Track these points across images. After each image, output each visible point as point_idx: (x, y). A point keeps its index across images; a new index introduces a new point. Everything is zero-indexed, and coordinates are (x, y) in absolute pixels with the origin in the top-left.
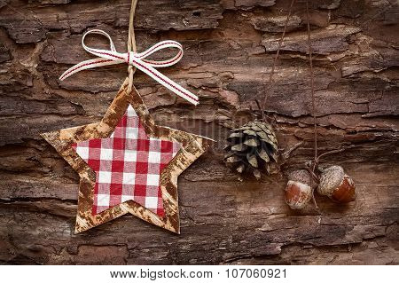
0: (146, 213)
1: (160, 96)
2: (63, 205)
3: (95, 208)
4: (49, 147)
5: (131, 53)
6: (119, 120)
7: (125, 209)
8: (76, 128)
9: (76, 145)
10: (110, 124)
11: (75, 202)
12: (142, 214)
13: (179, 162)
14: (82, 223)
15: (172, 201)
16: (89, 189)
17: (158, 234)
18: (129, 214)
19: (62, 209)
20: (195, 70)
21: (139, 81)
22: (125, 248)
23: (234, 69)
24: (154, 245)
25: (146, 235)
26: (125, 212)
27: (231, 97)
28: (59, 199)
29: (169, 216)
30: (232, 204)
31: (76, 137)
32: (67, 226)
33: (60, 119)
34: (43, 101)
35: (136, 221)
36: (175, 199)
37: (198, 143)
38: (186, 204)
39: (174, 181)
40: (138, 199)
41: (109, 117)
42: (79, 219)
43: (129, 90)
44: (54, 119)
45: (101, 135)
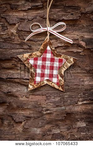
0: (53, 84)
1: (59, 43)
2: (24, 80)
3: (35, 82)
4: (20, 60)
5: (48, 27)
6: (44, 51)
7: (46, 82)
8: (29, 54)
9: (29, 59)
10: (41, 52)
11: (28, 80)
12: (51, 84)
13: (65, 66)
14: (31, 87)
15: (62, 80)
16: (33, 75)
17: (57, 91)
18: (47, 84)
19: (24, 82)
20: (71, 34)
21: (51, 37)
22: (45, 96)
23: (84, 34)
24: (56, 95)
25: (53, 91)
26: (46, 83)
27: (83, 44)
28: (23, 79)
29: (61, 85)
30: (83, 81)
31: (29, 57)
32: (25, 88)
33: (24, 50)
34: (18, 44)
35: (49, 86)
36: (63, 79)
37: (72, 60)
38: (67, 81)
39: (63, 73)
40: (50, 79)
41: (41, 50)
42: (29, 86)
43: (48, 40)
44: (21, 50)
45: (38, 56)
